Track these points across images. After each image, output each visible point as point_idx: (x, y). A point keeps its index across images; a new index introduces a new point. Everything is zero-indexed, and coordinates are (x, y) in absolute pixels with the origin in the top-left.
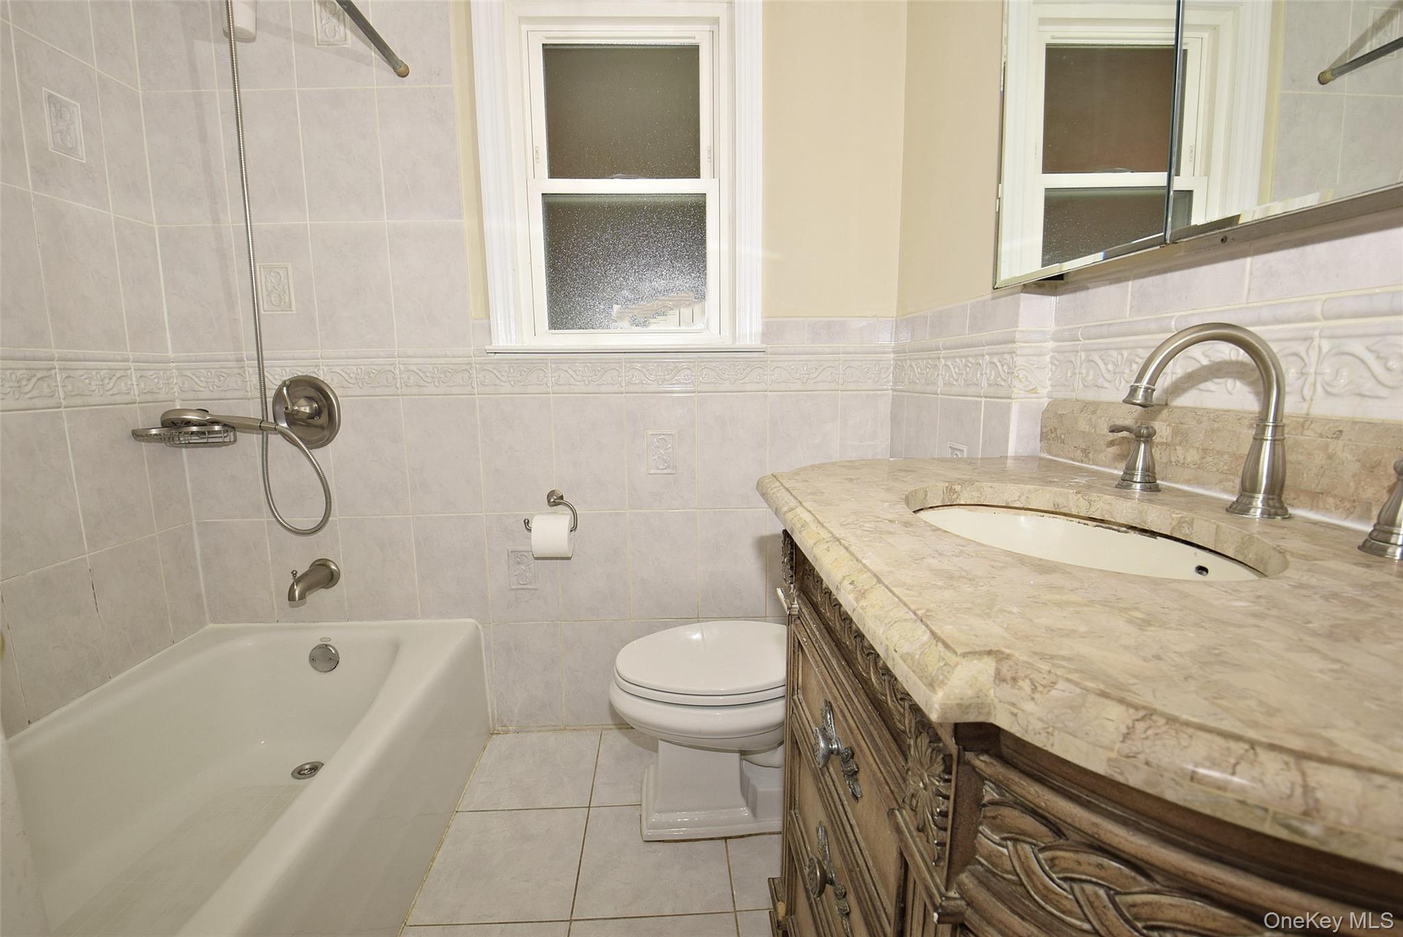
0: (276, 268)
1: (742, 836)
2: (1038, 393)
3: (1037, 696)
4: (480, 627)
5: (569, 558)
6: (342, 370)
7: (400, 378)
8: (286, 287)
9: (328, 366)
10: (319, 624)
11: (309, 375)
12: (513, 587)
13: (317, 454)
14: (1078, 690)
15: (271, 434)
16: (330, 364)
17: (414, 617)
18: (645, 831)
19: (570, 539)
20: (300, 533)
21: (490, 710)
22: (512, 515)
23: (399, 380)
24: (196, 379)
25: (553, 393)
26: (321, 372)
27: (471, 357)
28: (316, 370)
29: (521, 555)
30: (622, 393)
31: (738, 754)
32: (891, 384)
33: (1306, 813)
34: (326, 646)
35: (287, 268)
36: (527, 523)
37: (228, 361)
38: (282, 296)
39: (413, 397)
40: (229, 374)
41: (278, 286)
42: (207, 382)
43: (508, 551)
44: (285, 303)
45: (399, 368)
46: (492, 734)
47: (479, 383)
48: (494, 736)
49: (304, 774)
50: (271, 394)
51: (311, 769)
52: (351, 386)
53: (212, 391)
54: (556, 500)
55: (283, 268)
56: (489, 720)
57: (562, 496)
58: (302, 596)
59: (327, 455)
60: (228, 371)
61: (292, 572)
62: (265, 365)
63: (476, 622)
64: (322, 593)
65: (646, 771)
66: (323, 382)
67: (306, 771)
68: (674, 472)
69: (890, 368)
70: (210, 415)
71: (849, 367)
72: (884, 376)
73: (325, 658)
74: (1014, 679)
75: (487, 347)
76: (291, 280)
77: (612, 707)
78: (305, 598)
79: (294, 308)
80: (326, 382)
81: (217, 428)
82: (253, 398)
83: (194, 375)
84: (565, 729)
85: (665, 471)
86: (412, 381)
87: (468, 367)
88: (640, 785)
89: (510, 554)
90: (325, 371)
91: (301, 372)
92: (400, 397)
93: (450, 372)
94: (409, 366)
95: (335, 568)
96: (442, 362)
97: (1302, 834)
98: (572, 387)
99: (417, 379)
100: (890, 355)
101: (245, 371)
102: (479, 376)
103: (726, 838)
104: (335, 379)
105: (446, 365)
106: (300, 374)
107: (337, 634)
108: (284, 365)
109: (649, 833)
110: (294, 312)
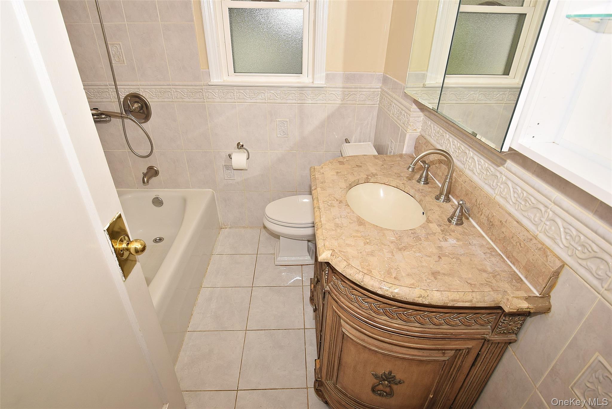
0: (114, 44)
1: (307, 265)
2: (416, 131)
3: (335, 259)
4: (214, 192)
5: (247, 170)
6: (149, 91)
7: (174, 95)
8: (121, 53)
9: (143, 89)
10: (154, 189)
11: (136, 92)
12: (226, 178)
13: (144, 125)
14: (342, 259)
15: (125, 119)
16: (144, 88)
17: (189, 188)
18: (276, 263)
19: (247, 162)
20: (142, 157)
21: (220, 220)
22: (224, 151)
23: (173, 95)
24: (89, 93)
25: (237, 102)
26: (141, 91)
27: (202, 86)
28: (138, 90)
29: (228, 167)
30: (266, 103)
31: (307, 241)
32: (378, 102)
33: (362, 282)
34: (158, 198)
35: (120, 45)
36: (230, 156)
37: (101, 86)
38: (119, 57)
39: (180, 103)
40: (103, 91)
41: (117, 52)
42: (94, 95)
43: (223, 165)
44: (121, 60)
45: (173, 90)
46: (221, 228)
47: (207, 98)
48: (222, 229)
49: (157, 241)
50: (122, 100)
51: (159, 240)
52: (154, 98)
53: (97, 99)
54: (240, 146)
55: (118, 44)
56: (220, 224)
57: (243, 145)
58: (148, 182)
59: (147, 126)
60: (102, 90)
61: (143, 173)
62: (118, 88)
63: (213, 191)
64: (154, 178)
65: (277, 243)
66: (142, 96)
67: (158, 240)
68: (288, 136)
69: (378, 95)
70: (100, 111)
71: (361, 94)
72: (376, 98)
73: (157, 202)
74: (333, 255)
75: (209, 83)
76: (122, 50)
77: (264, 225)
78: (149, 182)
79: (125, 63)
80: (143, 96)
81: (103, 116)
82: (114, 102)
83: (88, 91)
84: (248, 227)
85: (283, 136)
86: (179, 96)
87: (201, 91)
88: (274, 248)
89: (224, 166)
90: (143, 91)
91: (132, 91)
92: (175, 103)
93: (194, 92)
94: (177, 90)
95: (156, 169)
96: (191, 88)
97: (361, 284)
98: (245, 100)
99: (181, 95)
100: (379, 89)
101: (109, 91)
102: (206, 94)
103: (302, 265)
104: (147, 94)
105: (192, 90)
106: (132, 92)
107: (161, 193)
108: (125, 88)
109: (277, 263)
110: (126, 65)
